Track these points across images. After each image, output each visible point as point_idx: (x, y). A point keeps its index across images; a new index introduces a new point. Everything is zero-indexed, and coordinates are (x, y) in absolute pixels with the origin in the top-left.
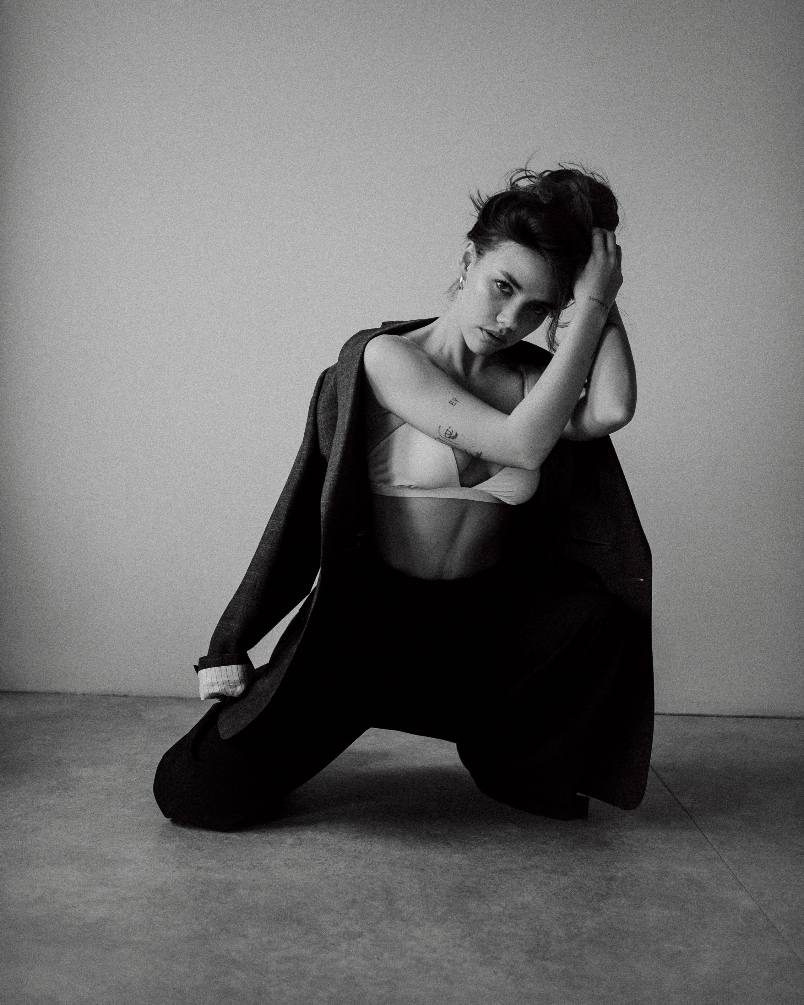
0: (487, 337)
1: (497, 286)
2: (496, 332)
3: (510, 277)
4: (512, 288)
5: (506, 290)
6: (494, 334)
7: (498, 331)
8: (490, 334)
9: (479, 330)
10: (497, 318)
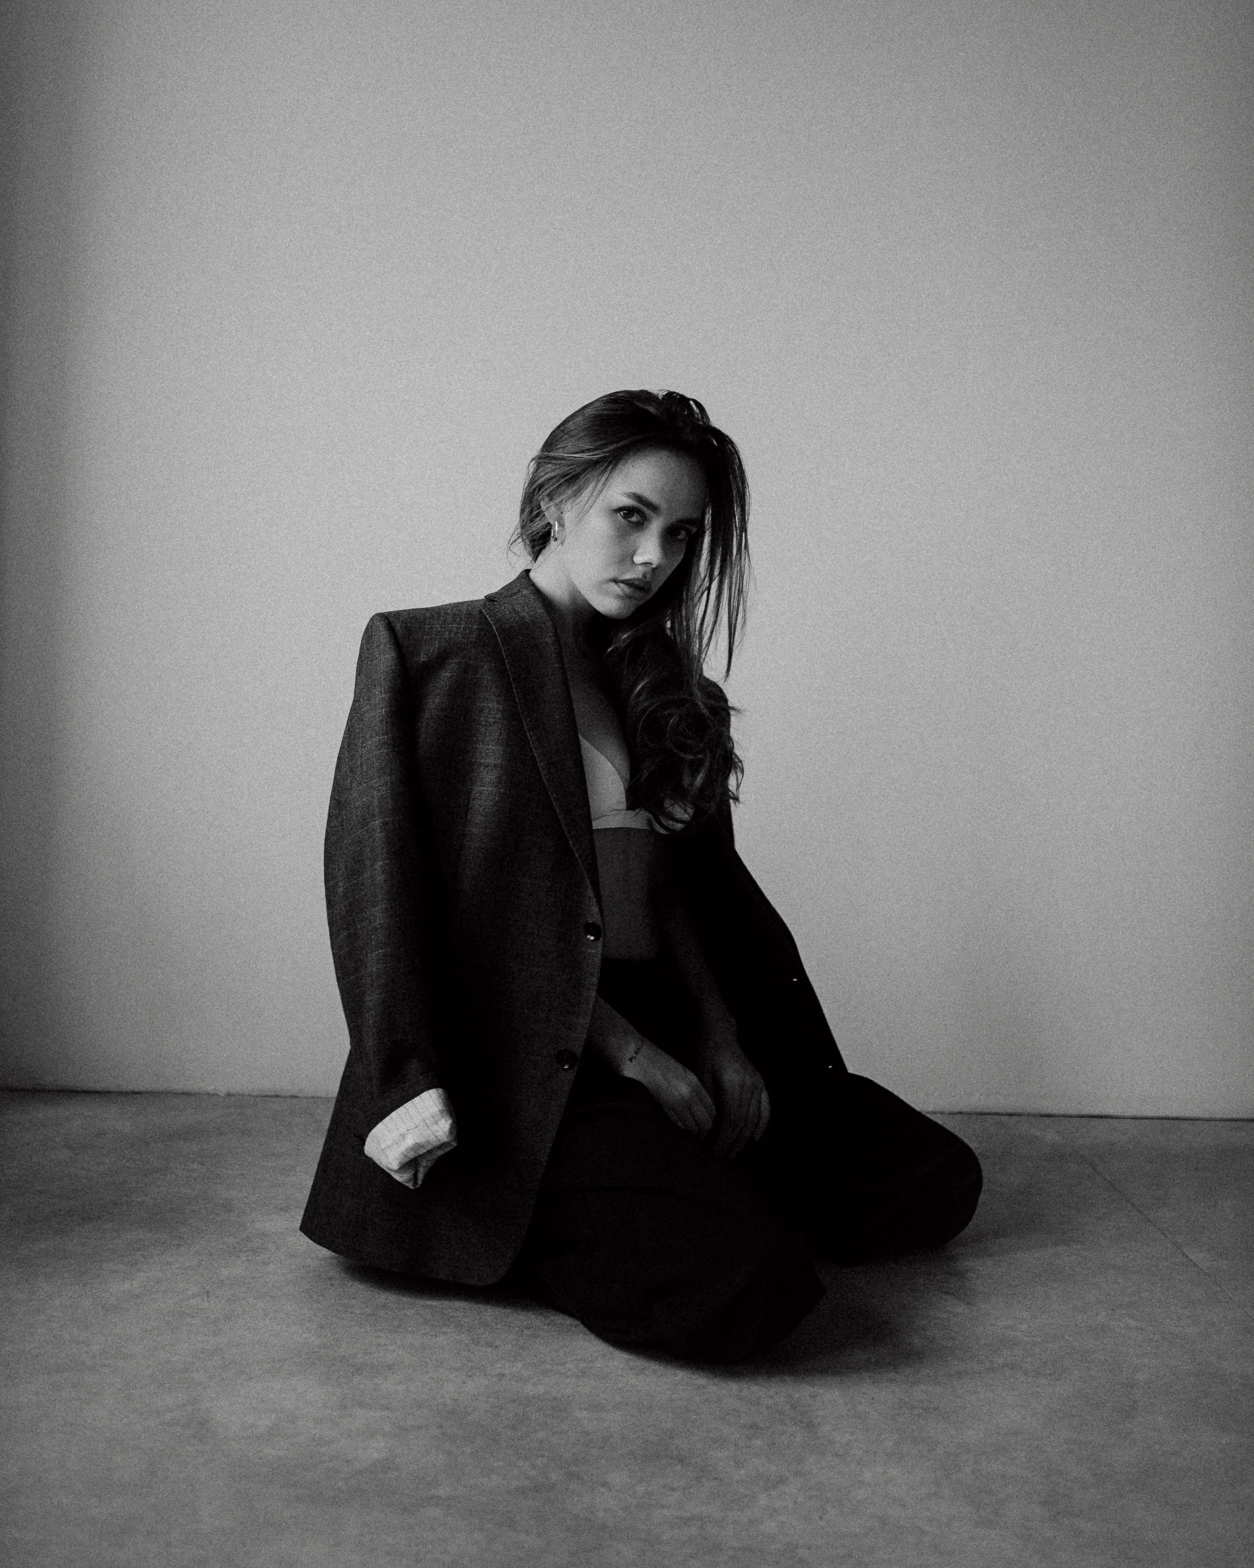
0: (627, 590)
1: (621, 515)
2: (638, 579)
3: (639, 498)
4: (643, 513)
5: (634, 519)
6: (637, 583)
7: (640, 576)
8: (628, 583)
9: (613, 584)
10: (634, 560)
